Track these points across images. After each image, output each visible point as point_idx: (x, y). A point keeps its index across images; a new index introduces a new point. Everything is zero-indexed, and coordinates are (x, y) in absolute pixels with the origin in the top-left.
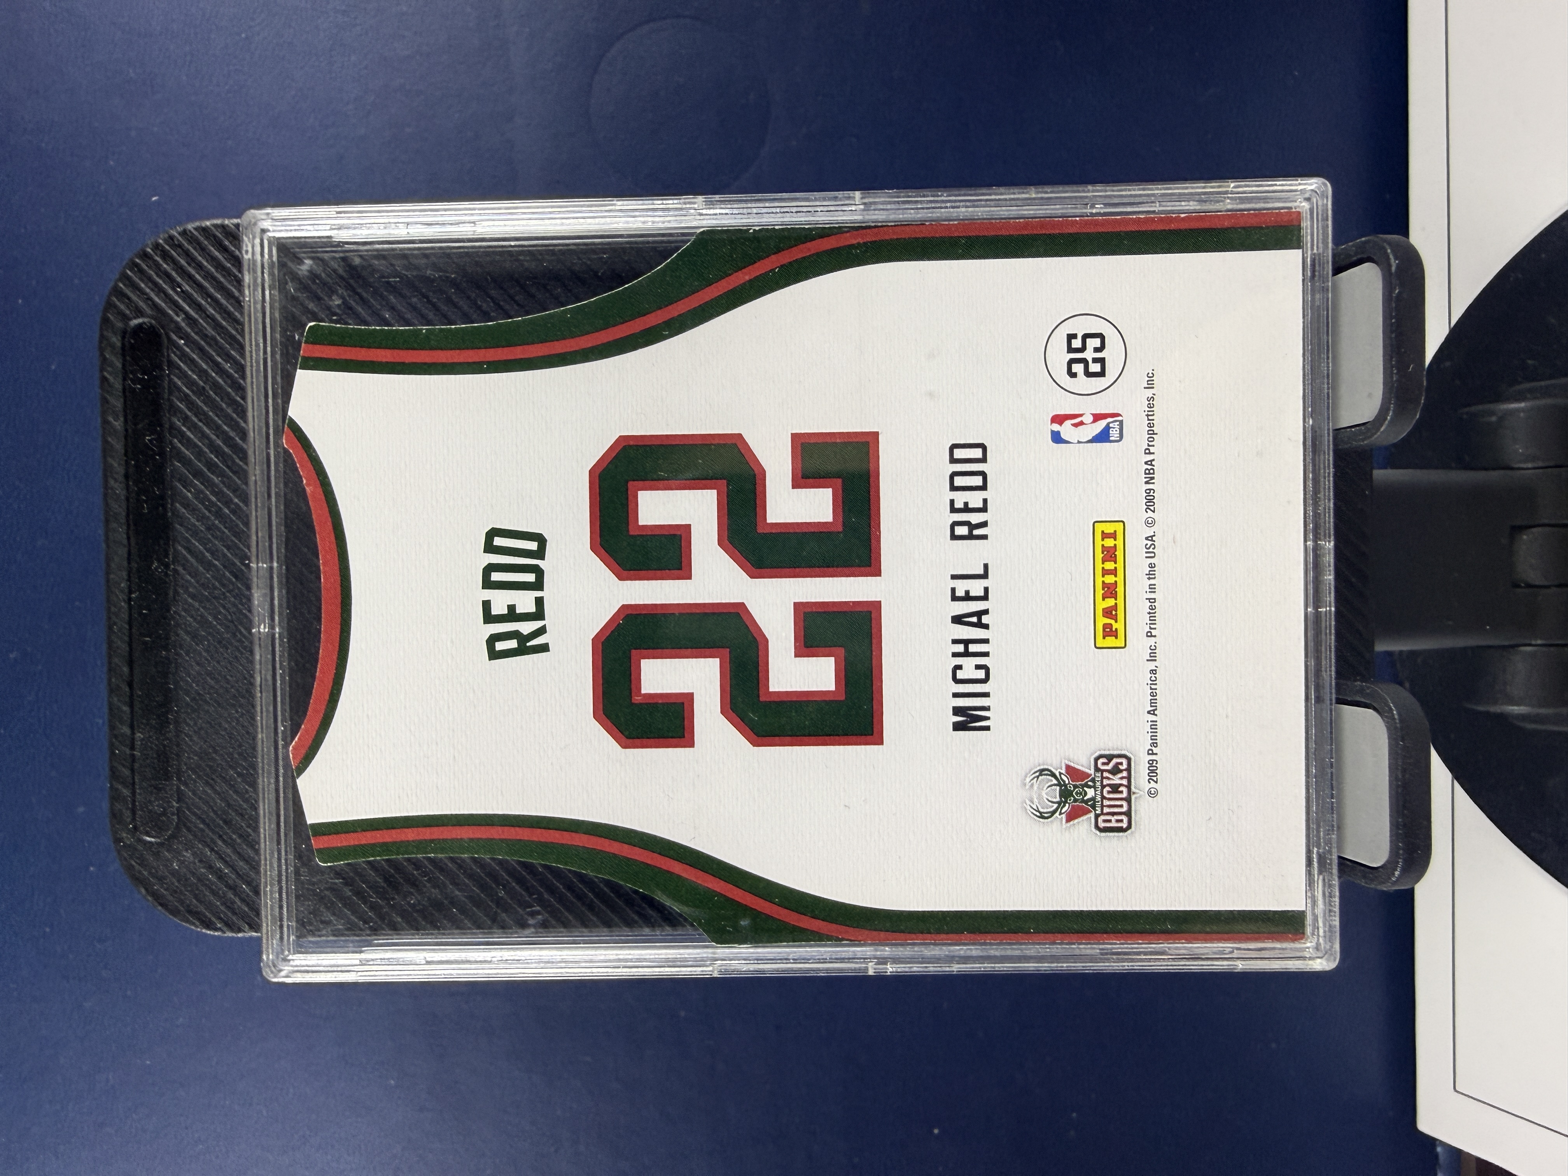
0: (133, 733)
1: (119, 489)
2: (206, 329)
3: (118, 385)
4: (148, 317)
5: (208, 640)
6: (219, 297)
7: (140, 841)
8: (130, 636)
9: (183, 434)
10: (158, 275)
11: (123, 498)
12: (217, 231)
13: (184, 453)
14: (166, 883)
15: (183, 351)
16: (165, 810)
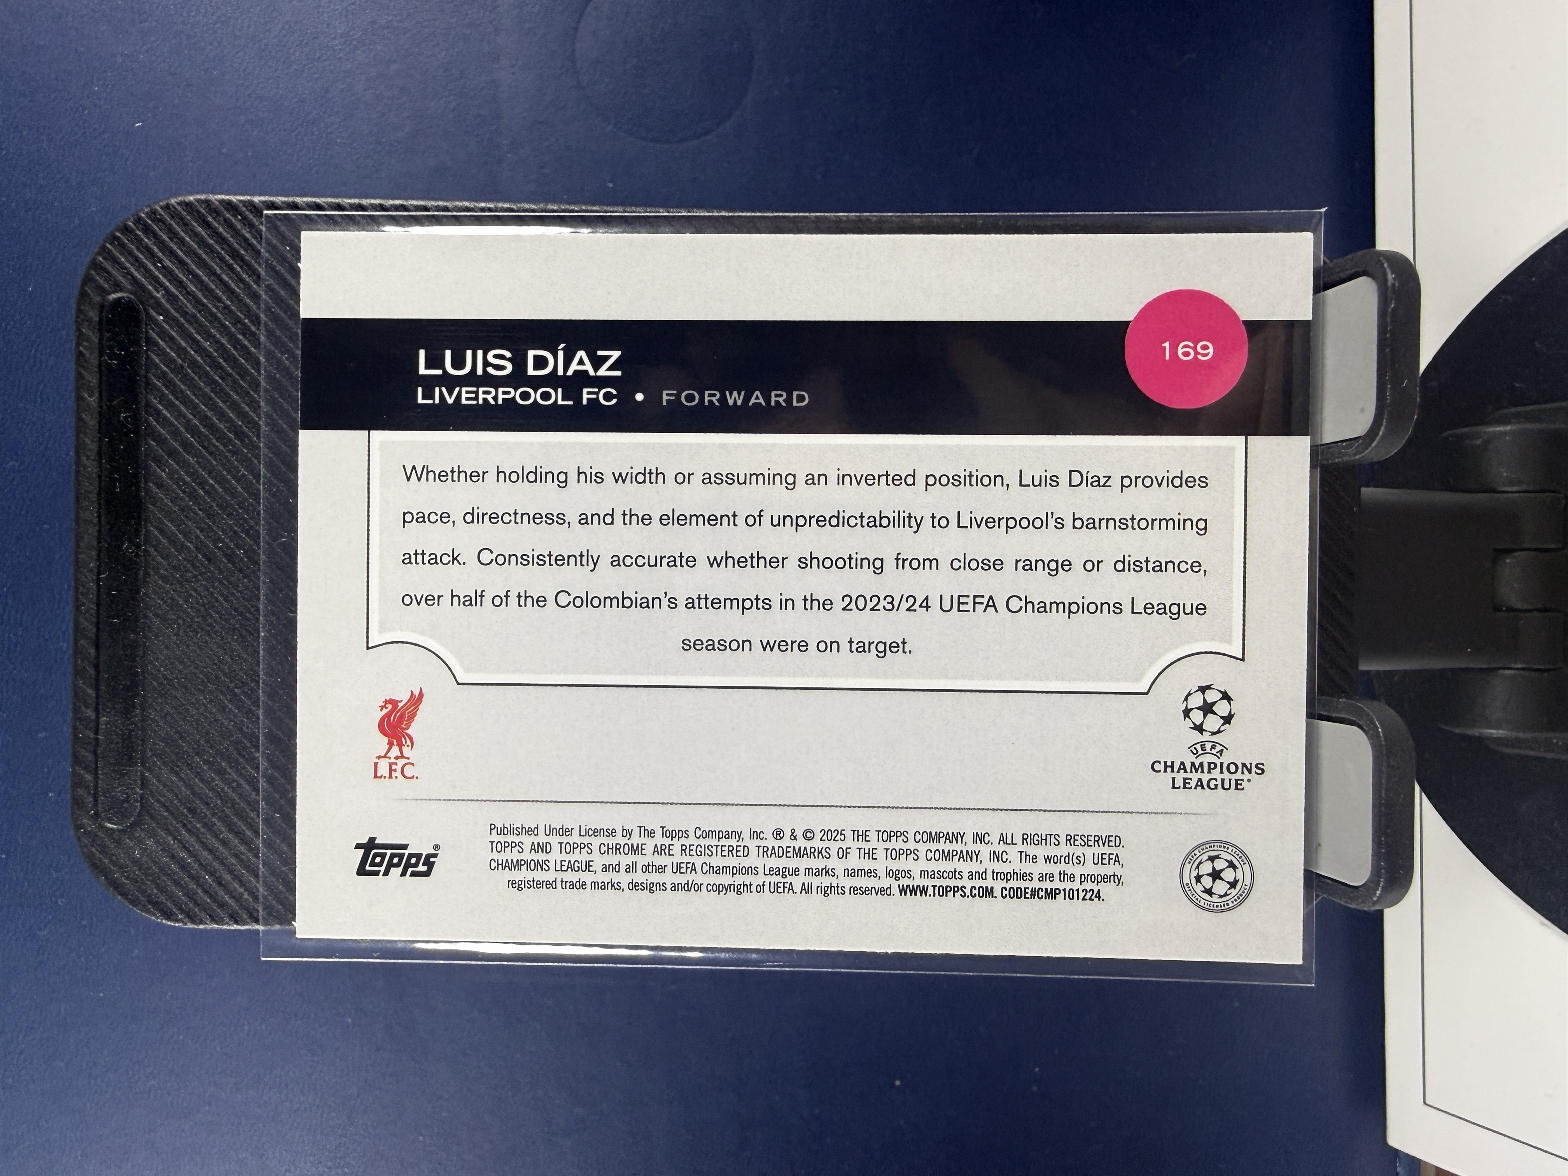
0: (98, 717)
1: (91, 466)
2: (186, 306)
3: (93, 359)
4: (128, 291)
5: (178, 624)
6: (201, 274)
7: (102, 827)
8: (98, 617)
9: (158, 413)
10: (138, 249)
11: (94, 476)
12: (201, 206)
13: (159, 431)
14: (127, 872)
15: (162, 328)
16: (128, 797)
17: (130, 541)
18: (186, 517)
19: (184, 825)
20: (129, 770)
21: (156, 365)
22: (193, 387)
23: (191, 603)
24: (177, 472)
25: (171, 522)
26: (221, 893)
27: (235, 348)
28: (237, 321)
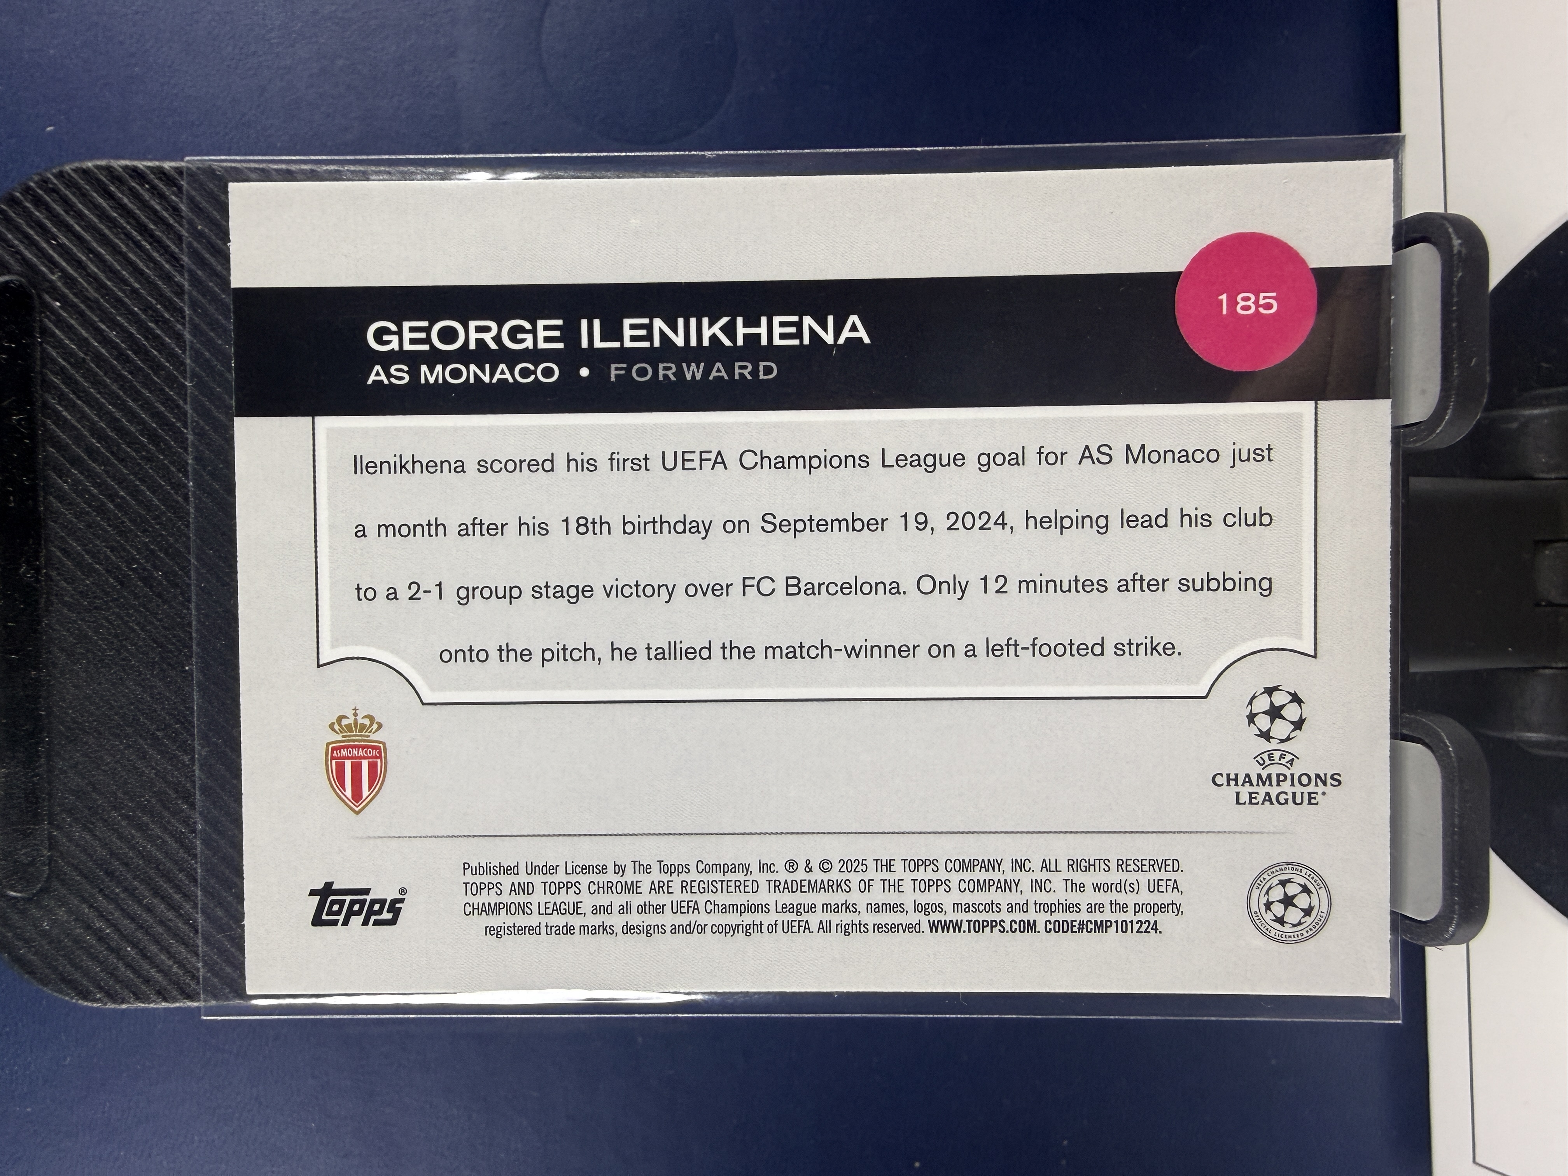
2: (87, 289)
4: (18, 274)
5: (88, 658)
6: (103, 252)
7: (3, 896)
9: (57, 414)
10: (27, 224)
12: (102, 174)
13: (58, 436)
14: (33, 946)
15: (58, 315)
16: (34, 860)
17: (28, 563)
18: (94, 534)
19: (101, 890)
20: (33, 829)
21: (54, 361)
22: (97, 383)
23: (101, 634)
24: (79, 482)
25: (77, 540)
26: (146, 966)
27: (147, 339)
28: (147, 308)
